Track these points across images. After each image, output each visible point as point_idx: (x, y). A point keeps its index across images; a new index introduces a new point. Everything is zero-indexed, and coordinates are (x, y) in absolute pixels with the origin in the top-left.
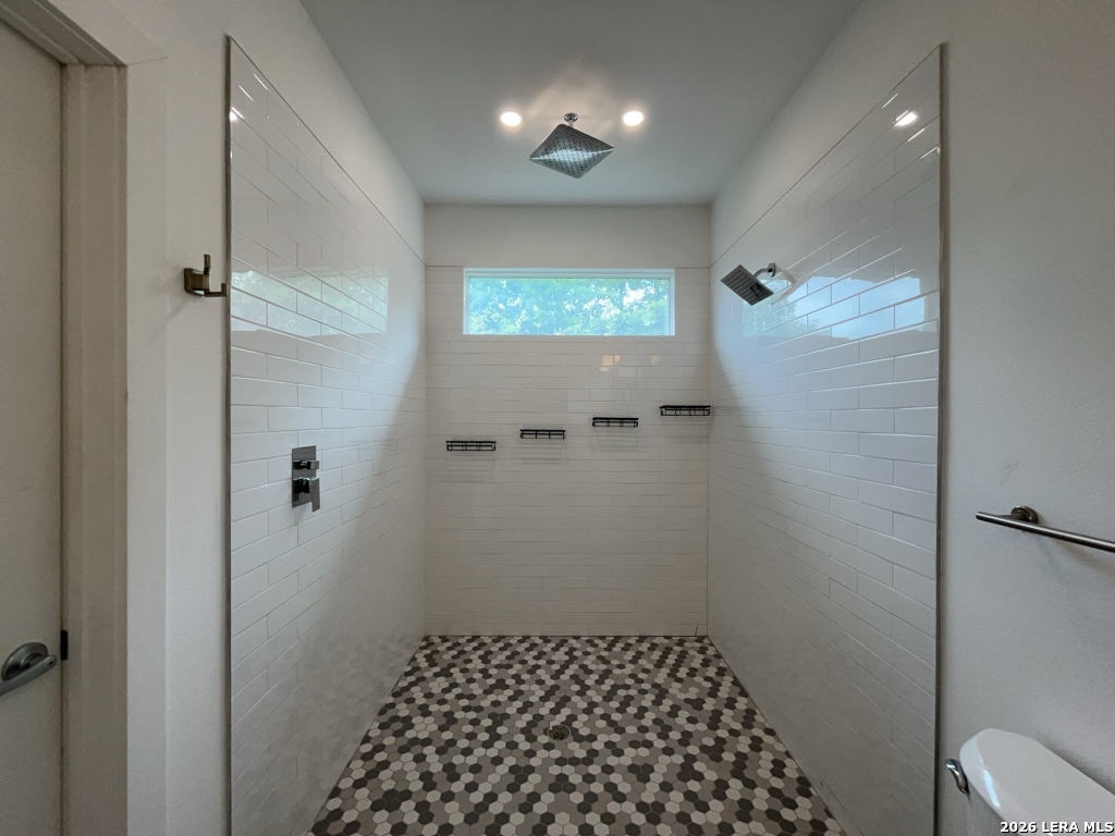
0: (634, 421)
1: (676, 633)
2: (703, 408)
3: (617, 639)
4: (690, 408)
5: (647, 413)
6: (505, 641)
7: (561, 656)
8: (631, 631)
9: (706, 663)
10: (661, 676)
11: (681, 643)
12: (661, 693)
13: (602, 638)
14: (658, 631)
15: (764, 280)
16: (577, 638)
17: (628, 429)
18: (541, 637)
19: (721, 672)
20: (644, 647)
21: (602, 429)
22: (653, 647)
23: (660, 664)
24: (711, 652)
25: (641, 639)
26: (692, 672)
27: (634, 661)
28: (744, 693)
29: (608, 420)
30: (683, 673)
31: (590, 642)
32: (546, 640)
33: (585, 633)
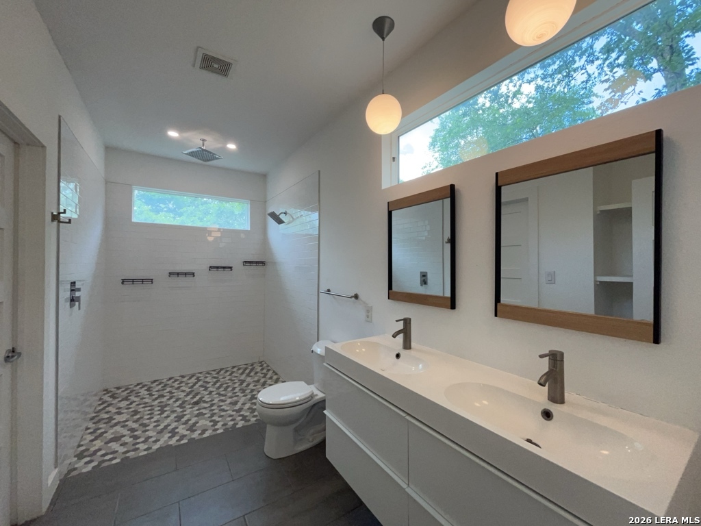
0: (231, 268)
1: (250, 362)
2: (263, 262)
3: (221, 369)
4: (257, 262)
5: (237, 264)
6: (159, 382)
7: (193, 380)
8: (229, 365)
9: (262, 369)
10: (243, 377)
11: (252, 365)
12: (242, 382)
13: (214, 371)
14: (241, 363)
15: (282, 217)
16: (200, 373)
17: (227, 272)
18: (180, 376)
19: (268, 370)
20: (235, 370)
21: (214, 272)
22: (239, 369)
23: (242, 374)
24: (265, 365)
25: (234, 367)
26: (256, 373)
27: (230, 375)
28: (276, 374)
29: (217, 268)
30: (252, 374)
31: (208, 373)
32: (183, 377)
33: (204, 370)
